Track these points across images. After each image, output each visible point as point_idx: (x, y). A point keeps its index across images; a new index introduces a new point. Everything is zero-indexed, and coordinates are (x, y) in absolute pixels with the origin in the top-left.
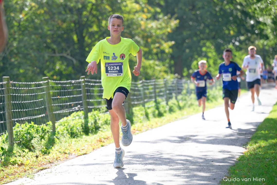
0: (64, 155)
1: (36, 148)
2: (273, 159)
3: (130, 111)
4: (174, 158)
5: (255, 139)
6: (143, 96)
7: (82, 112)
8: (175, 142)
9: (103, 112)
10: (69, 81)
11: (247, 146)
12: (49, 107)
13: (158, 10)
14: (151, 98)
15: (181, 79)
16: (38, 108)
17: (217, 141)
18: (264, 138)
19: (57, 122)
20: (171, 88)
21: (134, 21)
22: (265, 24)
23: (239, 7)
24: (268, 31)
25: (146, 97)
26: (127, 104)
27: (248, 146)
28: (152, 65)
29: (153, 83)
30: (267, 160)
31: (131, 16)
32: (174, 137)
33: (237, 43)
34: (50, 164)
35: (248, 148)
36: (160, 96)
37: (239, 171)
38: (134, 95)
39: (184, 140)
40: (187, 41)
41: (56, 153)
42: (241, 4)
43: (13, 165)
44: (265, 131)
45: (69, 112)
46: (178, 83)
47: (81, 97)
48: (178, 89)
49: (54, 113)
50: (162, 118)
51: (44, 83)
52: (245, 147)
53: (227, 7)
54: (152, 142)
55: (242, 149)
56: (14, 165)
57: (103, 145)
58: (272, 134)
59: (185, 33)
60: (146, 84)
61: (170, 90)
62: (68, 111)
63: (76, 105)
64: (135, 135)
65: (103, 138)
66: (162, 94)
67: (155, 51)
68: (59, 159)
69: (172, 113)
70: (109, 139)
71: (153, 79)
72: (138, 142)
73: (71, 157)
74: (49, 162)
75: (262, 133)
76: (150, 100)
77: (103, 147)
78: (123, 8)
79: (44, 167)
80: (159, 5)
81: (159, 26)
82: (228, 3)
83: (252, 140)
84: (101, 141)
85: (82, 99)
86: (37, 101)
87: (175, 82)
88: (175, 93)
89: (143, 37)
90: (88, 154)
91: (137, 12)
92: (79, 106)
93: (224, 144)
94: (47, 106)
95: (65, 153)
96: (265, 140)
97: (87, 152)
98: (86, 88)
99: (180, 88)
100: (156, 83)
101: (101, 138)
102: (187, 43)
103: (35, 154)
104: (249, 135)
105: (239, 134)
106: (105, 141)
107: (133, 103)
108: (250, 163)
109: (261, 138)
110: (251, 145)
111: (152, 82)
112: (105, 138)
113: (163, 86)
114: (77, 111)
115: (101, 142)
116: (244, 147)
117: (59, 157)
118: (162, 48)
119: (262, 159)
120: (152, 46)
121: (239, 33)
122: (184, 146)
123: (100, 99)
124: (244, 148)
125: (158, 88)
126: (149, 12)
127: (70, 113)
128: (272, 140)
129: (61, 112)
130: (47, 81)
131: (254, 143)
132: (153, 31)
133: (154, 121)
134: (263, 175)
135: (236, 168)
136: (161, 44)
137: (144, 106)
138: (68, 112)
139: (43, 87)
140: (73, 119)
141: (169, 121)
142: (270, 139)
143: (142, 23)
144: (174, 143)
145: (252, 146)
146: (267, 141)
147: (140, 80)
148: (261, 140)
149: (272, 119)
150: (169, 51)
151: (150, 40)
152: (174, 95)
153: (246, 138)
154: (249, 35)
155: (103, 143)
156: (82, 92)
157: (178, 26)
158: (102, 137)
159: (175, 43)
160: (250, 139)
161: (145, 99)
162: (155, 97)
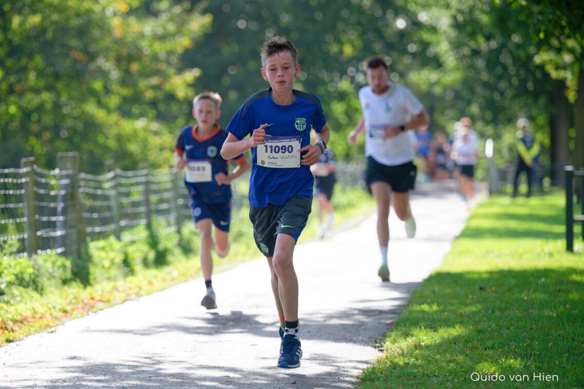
2: (450, 378)
3: (83, 250)
4: (195, 374)
5: (405, 326)
6: (115, 212)
8: (199, 331)
9: (11, 254)
11: (383, 344)
14: (135, 216)
17: (307, 330)
18: (427, 323)
21: (95, 17)
22: (433, 29)
24: (443, 48)
25: (123, 216)
26: (74, 231)
27: (387, 343)
28: (142, 134)
29: (143, 179)
30: (434, 379)
31: (87, 4)
32: (196, 319)
33: (361, 78)
35: (387, 349)
36: (160, 212)
38: (93, 209)
39: (221, 326)
40: (232, 71)
44: (429, 304)
50: (166, 269)
52: (378, 347)
54: (138, 331)
55: (372, 351)
57: (11, 338)
58: (448, 312)
59: (228, 50)
60: (123, 181)
64: (94, 314)
65: (11, 320)
66: (164, 206)
67: (149, 95)
69: (191, 256)
70: (25, 323)
71: (143, 169)
72: (101, 331)
75: (423, 311)
76: (135, 222)
77: (11, 344)
81: (160, 31)
83: (397, 329)
84: (7, 329)
89: (119, 60)
93: (324, 339)
96: (431, 328)
100: (151, 178)
101: (5, 319)
102: (233, 76)
104: (390, 316)
105: (366, 314)
106: (16, 328)
107: (89, 229)
109: (421, 324)
110: (395, 340)
111: (141, 175)
112: (15, 321)
113: (169, 185)
115: (6, 332)
116: (377, 345)
118: (168, 87)
119: (423, 376)
120: (143, 84)
122: (220, 341)
123: (4, 219)
124: (377, 350)
125: (155, 192)
128: (448, 328)
131: (402, 335)
132: (144, 44)
133: (143, 276)
136: (165, 77)
137: (119, 238)
142: (444, 327)
143: (116, 22)
144: (196, 336)
145: (397, 345)
146: (436, 330)
147: (109, 171)
148: (421, 328)
150: (186, 94)
151: (135, 67)
153: (382, 323)
155: (11, 333)
157: (210, 30)
158: (9, 318)
159: (201, 73)
160: (391, 324)
161: (121, 219)
162: (148, 215)
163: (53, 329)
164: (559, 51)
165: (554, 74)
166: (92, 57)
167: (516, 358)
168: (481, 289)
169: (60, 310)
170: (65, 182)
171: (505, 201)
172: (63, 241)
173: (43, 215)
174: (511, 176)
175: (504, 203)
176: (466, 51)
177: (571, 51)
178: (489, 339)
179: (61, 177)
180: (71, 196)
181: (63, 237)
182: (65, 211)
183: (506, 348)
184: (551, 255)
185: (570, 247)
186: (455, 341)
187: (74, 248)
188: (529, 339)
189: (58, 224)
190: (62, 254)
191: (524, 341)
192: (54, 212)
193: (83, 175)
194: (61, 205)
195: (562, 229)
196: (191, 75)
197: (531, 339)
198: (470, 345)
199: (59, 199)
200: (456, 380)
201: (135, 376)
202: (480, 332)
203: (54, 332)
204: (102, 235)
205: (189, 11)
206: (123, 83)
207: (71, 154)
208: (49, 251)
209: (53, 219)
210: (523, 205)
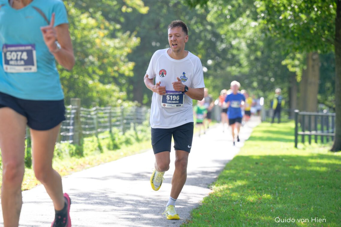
2: (241, 202)
3: (81, 142)
5: (222, 179)
6: (96, 125)
11: (212, 187)
13: (118, 26)
14: (105, 127)
15: (140, 107)
20: (129, 117)
21: (89, 38)
22: (238, 49)
23: (209, 28)
24: (242, 57)
25: (99, 127)
26: (77, 133)
27: (214, 186)
29: (108, 111)
30: (234, 203)
31: (86, 33)
35: (214, 189)
36: (115, 126)
37: (202, 215)
38: (86, 124)
42: (211, 24)
46: (137, 111)
48: (137, 119)
50: (118, 151)
52: (210, 188)
55: (207, 190)
60: (100, 111)
61: (127, 119)
64: (85, 170)
66: (118, 123)
69: (129, 145)
71: (109, 106)
76: (104, 130)
78: (77, 23)
80: (119, 22)
81: (117, 45)
83: (219, 180)
87: (134, 110)
88: (134, 123)
89: (100, 58)
90: (29, 190)
91: (92, 28)
96: (234, 180)
97: (29, 187)
99: (139, 117)
100: (112, 111)
104: (216, 174)
107: (84, 132)
108: (215, 207)
110: (218, 185)
111: (108, 109)
118: (121, 71)
119: (230, 201)
120: (109, 70)
125: (114, 117)
126: (106, 28)
128: (241, 180)
131: (220, 183)
134: (230, 220)
135: (199, 211)
137: (97, 136)
141: (126, 155)
142: (239, 180)
143: (97, 41)
145: (219, 187)
146: (236, 181)
147: (94, 106)
148: (229, 180)
149: (242, 157)
150: (129, 74)
151: (106, 61)
152: (132, 125)
153: (212, 178)
157: (139, 45)
159: (135, 64)
160: (216, 178)
161: (98, 128)
162: (111, 127)
163: (66, 176)
164: (293, 58)
165: (291, 69)
166: (87, 56)
167: (271, 195)
168: (257, 163)
169: (71, 168)
170: (74, 111)
171: (268, 124)
172: (72, 138)
173: (63, 126)
174: (271, 114)
175: (267, 126)
176: (252, 58)
177: (299, 59)
178: (259, 186)
179: (72, 109)
180: (77, 117)
181: (72, 136)
182: (73, 125)
183: (267, 190)
184: (287, 149)
185: (296, 146)
186: (244, 186)
187: (77, 140)
188: (277, 186)
189: (71, 130)
190: (72, 143)
191: (274, 187)
192: (68, 125)
193: (82, 109)
194: (72, 122)
195: (293, 138)
196: (131, 65)
197: (278, 186)
198: (250, 188)
199: (71, 119)
200: (244, 203)
201: (102, 198)
202: (255, 182)
203: (67, 177)
204: (90, 135)
205: (130, 36)
206: (100, 68)
207: (77, 99)
208: (66, 142)
209: (68, 127)
210: (275, 127)
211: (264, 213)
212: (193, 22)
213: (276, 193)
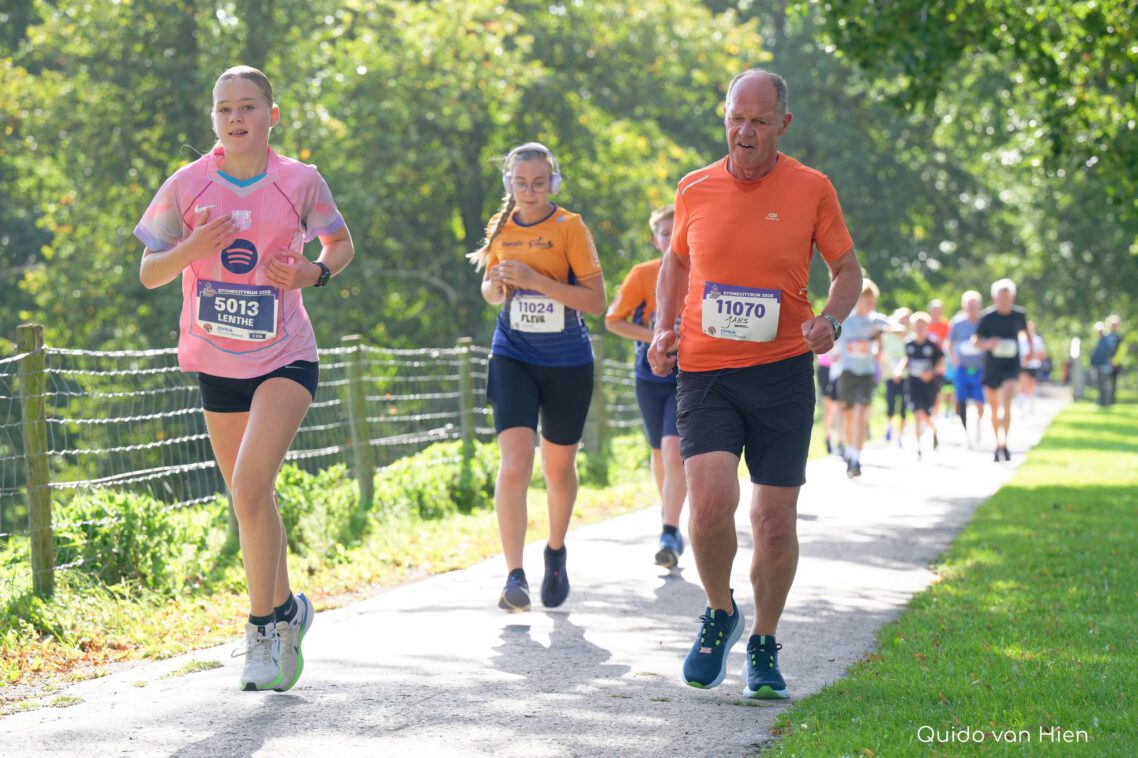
0: (394, 570)
1: (311, 545)
3: (604, 447)
7: (460, 444)
10: (422, 351)
12: (357, 426)
16: (321, 428)
19: (378, 470)
22: (1015, 210)
23: (940, 158)
24: (1027, 231)
27: (943, 565)
33: (934, 265)
34: (348, 597)
35: (942, 573)
37: (906, 640)
41: (370, 564)
42: (945, 150)
43: (235, 592)
45: (419, 443)
47: (455, 400)
49: (373, 442)
51: (347, 354)
52: (933, 569)
53: (905, 156)
56: (237, 594)
62: (416, 440)
63: (441, 423)
64: (611, 519)
68: (376, 579)
73: (415, 574)
74: (346, 588)
79: (330, 602)
82: (909, 145)
85: (462, 405)
86: (323, 405)
92: (449, 426)
94: (352, 422)
95: (398, 565)
98: (474, 375)
103: (304, 564)
107: (612, 423)
114: (441, 441)
117: (378, 576)
121: (939, 234)
124: (931, 572)
127: (421, 447)
129: (394, 440)
130: (354, 348)
138: (414, 443)
139: (341, 365)
140: (430, 463)
143: (652, 191)
145: (954, 567)
154: (969, 237)
156: (461, 384)
166: (623, 228)
168: (1056, 507)
175: (1089, 412)
187: (595, 443)
193: (608, 362)
211: (1069, 636)
212: (901, 143)
213: (1103, 585)
